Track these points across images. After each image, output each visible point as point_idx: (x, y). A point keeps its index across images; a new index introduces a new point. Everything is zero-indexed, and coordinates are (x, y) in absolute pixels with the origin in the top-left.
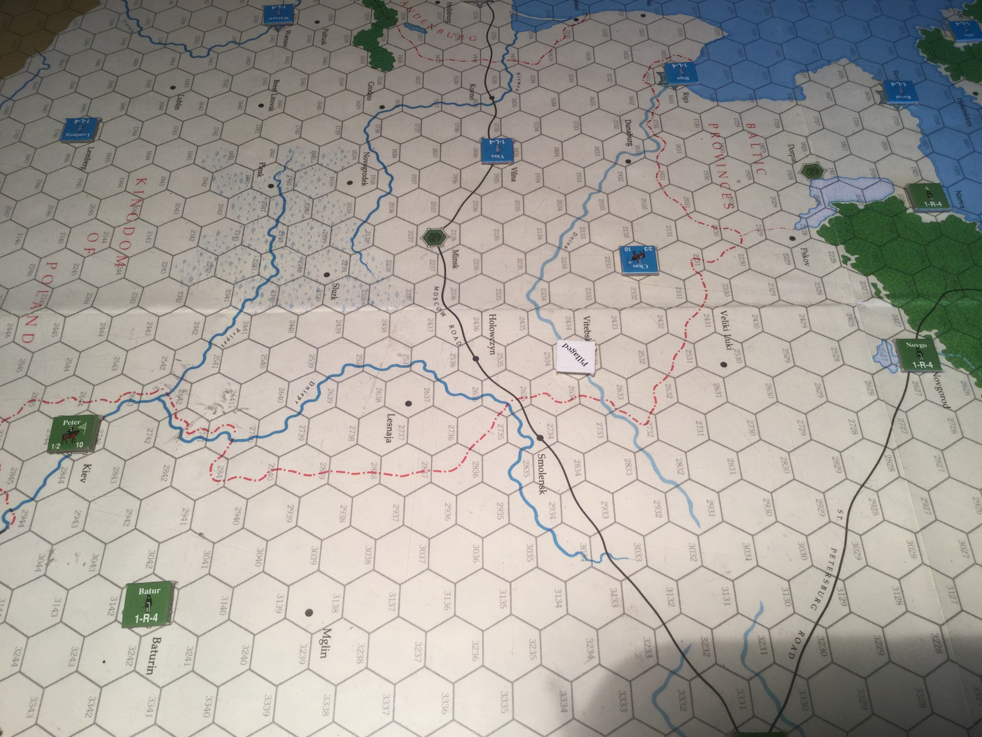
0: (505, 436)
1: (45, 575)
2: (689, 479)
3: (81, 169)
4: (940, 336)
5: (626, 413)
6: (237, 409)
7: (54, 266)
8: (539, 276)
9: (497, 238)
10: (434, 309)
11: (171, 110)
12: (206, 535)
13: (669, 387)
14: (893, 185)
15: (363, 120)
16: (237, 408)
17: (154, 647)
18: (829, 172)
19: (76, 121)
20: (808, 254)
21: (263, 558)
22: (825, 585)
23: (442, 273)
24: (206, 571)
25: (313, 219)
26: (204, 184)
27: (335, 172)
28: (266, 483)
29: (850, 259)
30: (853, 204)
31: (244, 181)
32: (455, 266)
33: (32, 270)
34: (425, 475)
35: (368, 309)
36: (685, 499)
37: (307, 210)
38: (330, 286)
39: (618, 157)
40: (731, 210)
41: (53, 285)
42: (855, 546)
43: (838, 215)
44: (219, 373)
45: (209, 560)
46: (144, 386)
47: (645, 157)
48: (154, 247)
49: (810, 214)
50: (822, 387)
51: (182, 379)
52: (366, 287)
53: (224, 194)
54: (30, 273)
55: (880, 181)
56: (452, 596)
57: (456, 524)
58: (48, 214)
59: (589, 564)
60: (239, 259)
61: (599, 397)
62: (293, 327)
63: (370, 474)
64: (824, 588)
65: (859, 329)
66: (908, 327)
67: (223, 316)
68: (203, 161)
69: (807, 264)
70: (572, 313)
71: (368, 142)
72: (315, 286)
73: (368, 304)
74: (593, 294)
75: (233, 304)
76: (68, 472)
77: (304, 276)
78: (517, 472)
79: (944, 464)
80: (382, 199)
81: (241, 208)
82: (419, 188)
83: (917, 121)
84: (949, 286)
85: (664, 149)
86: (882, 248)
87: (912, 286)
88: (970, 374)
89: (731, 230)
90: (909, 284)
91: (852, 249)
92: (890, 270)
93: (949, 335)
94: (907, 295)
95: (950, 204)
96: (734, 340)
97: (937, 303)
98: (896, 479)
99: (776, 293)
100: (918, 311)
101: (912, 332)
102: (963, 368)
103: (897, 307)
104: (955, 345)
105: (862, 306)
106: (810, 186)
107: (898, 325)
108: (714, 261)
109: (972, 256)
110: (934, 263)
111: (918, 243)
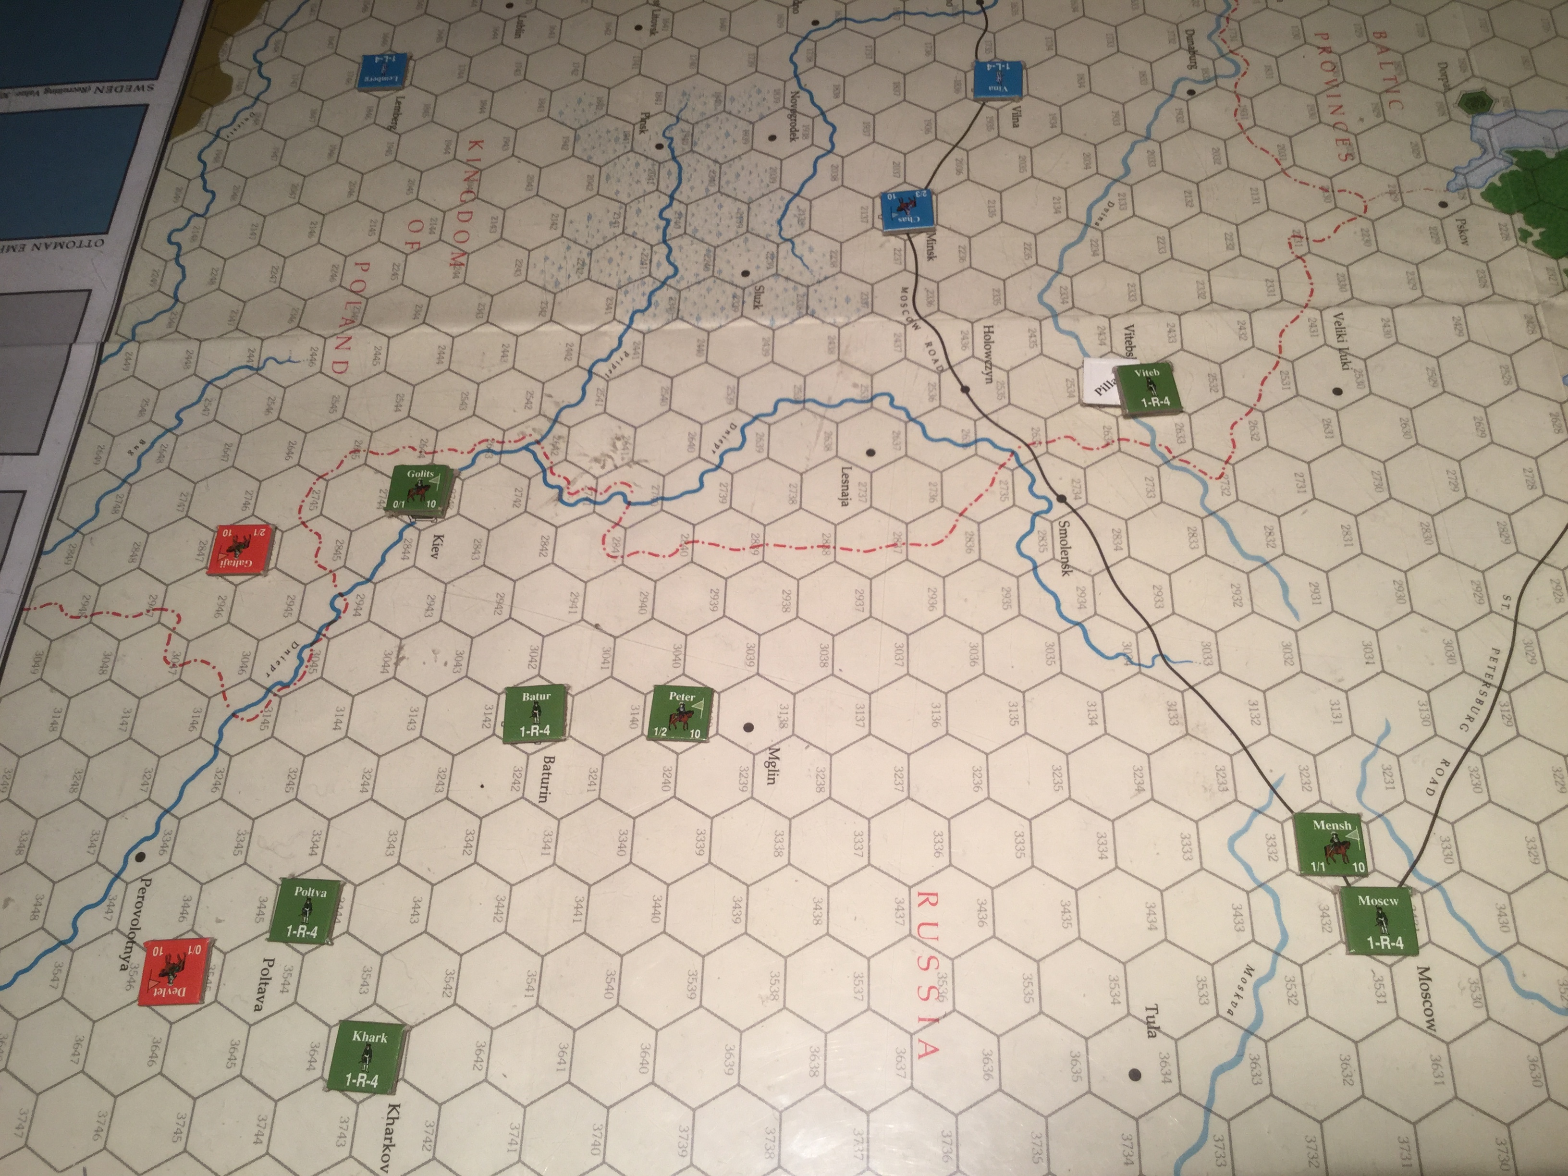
0: (1011, 495)
1: (394, 678)
2: (1284, 554)
3: (391, 129)
5: (1188, 463)
6: (633, 462)
7: (365, 267)
8: (1056, 268)
9: (992, 214)
10: (903, 319)
11: (510, 39)
12: (603, 627)
13: (1253, 426)
15: (788, 44)
16: (632, 460)
17: (546, 768)
18: (1501, 103)
19: (377, 59)
20: (1466, 227)
21: (682, 657)
22: (1482, 698)
23: (911, 266)
24: (608, 673)
25: (722, 194)
26: (564, 146)
27: (751, 123)
28: (679, 560)
29: (1531, 235)
30: (1538, 151)
31: (621, 140)
32: (931, 257)
33: (336, 272)
34: (898, 549)
35: (807, 321)
36: (1277, 581)
37: (712, 180)
38: (752, 290)
39: (1175, 87)
40: (1350, 163)
41: (367, 293)
42: (1527, 645)
43: (1515, 168)
44: (605, 412)
45: (610, 660)
46: (504, 431)
47: (1217, 86)
48: (501, 238)
49: (1472, 166)
50: (1485, 422)
51: (555, 421)
52: (802, 290)
53: (594, 161)
54: (333, 278)
56: (943, 710)
57: (945, 615)
58: (350, 193)
59: (1136, 669)
60: (622, 254)
61: (1148, 441)
62: (703, 348)
63: (821, 549)
64: (1481, 702)
65: (1543, 338)
67: (605, 333)
68: (561, 113)
69: (1465, 242)
70: (1107, 320)
71: (796, 76)
72: (730, 289)
73: (807, 314)
74: (1138, 292)
75: (617, 317)
76: (414, 544)
77: (713, 276)
78: (1030, 546)
80: (820, 161)
81: (619, 181)
82: (874, 141)
85: (1246, 72)
89: (1350, 192)
91: (1536, 219)
96: (1353, 356)
99: (1418, 285)
105: (1549, 303)
106: (1472, 126)
108: (1324, 239)
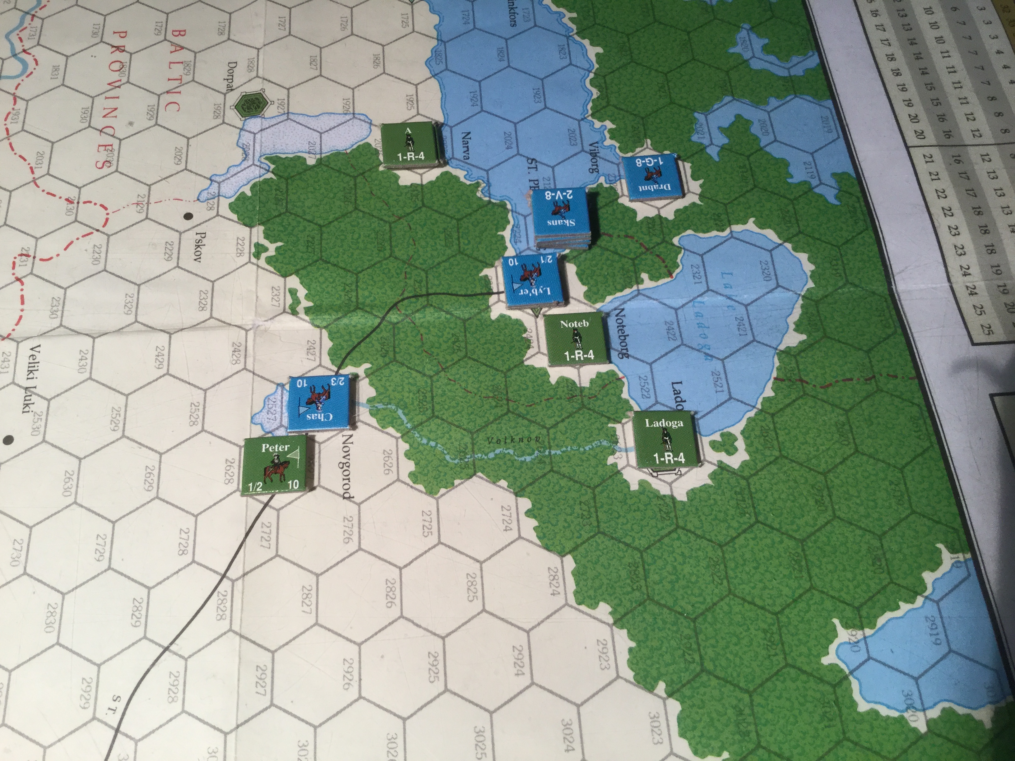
18: (276, 105)
20: (205, 241)
29: (266, 250)
40: (106, 170)
43: (270, 175)
49: (228, 174)
50: (156, 472)
65: (245, 369)
66: (327, 361)
69: (198, 259)
79: (314, 600)
83: (435, 19)
84: (410, 289)
85: (32, 73)
86: (324, 229)
87: (352, 290)
88: (402, 437)
89: (95, 204)
90: (348, 288)
91: (275, 232)
92: (324, 265)
93: (386, 372)
94: (340, 307)
95: (448, 154)
96: (39, 395)
97: (383, 319)
98: (225, 633)
99: (134, 310)
100: (350, 333)
101: (330, 370)
102: (393, 427)
103: (318, 327)
104: (390, 389)
105: (262, 328)
106: (241, 129)
107: (312, 358)
108: (51, 258)
109: (458, 239)
110: (397, 253)
111: (382, 220)
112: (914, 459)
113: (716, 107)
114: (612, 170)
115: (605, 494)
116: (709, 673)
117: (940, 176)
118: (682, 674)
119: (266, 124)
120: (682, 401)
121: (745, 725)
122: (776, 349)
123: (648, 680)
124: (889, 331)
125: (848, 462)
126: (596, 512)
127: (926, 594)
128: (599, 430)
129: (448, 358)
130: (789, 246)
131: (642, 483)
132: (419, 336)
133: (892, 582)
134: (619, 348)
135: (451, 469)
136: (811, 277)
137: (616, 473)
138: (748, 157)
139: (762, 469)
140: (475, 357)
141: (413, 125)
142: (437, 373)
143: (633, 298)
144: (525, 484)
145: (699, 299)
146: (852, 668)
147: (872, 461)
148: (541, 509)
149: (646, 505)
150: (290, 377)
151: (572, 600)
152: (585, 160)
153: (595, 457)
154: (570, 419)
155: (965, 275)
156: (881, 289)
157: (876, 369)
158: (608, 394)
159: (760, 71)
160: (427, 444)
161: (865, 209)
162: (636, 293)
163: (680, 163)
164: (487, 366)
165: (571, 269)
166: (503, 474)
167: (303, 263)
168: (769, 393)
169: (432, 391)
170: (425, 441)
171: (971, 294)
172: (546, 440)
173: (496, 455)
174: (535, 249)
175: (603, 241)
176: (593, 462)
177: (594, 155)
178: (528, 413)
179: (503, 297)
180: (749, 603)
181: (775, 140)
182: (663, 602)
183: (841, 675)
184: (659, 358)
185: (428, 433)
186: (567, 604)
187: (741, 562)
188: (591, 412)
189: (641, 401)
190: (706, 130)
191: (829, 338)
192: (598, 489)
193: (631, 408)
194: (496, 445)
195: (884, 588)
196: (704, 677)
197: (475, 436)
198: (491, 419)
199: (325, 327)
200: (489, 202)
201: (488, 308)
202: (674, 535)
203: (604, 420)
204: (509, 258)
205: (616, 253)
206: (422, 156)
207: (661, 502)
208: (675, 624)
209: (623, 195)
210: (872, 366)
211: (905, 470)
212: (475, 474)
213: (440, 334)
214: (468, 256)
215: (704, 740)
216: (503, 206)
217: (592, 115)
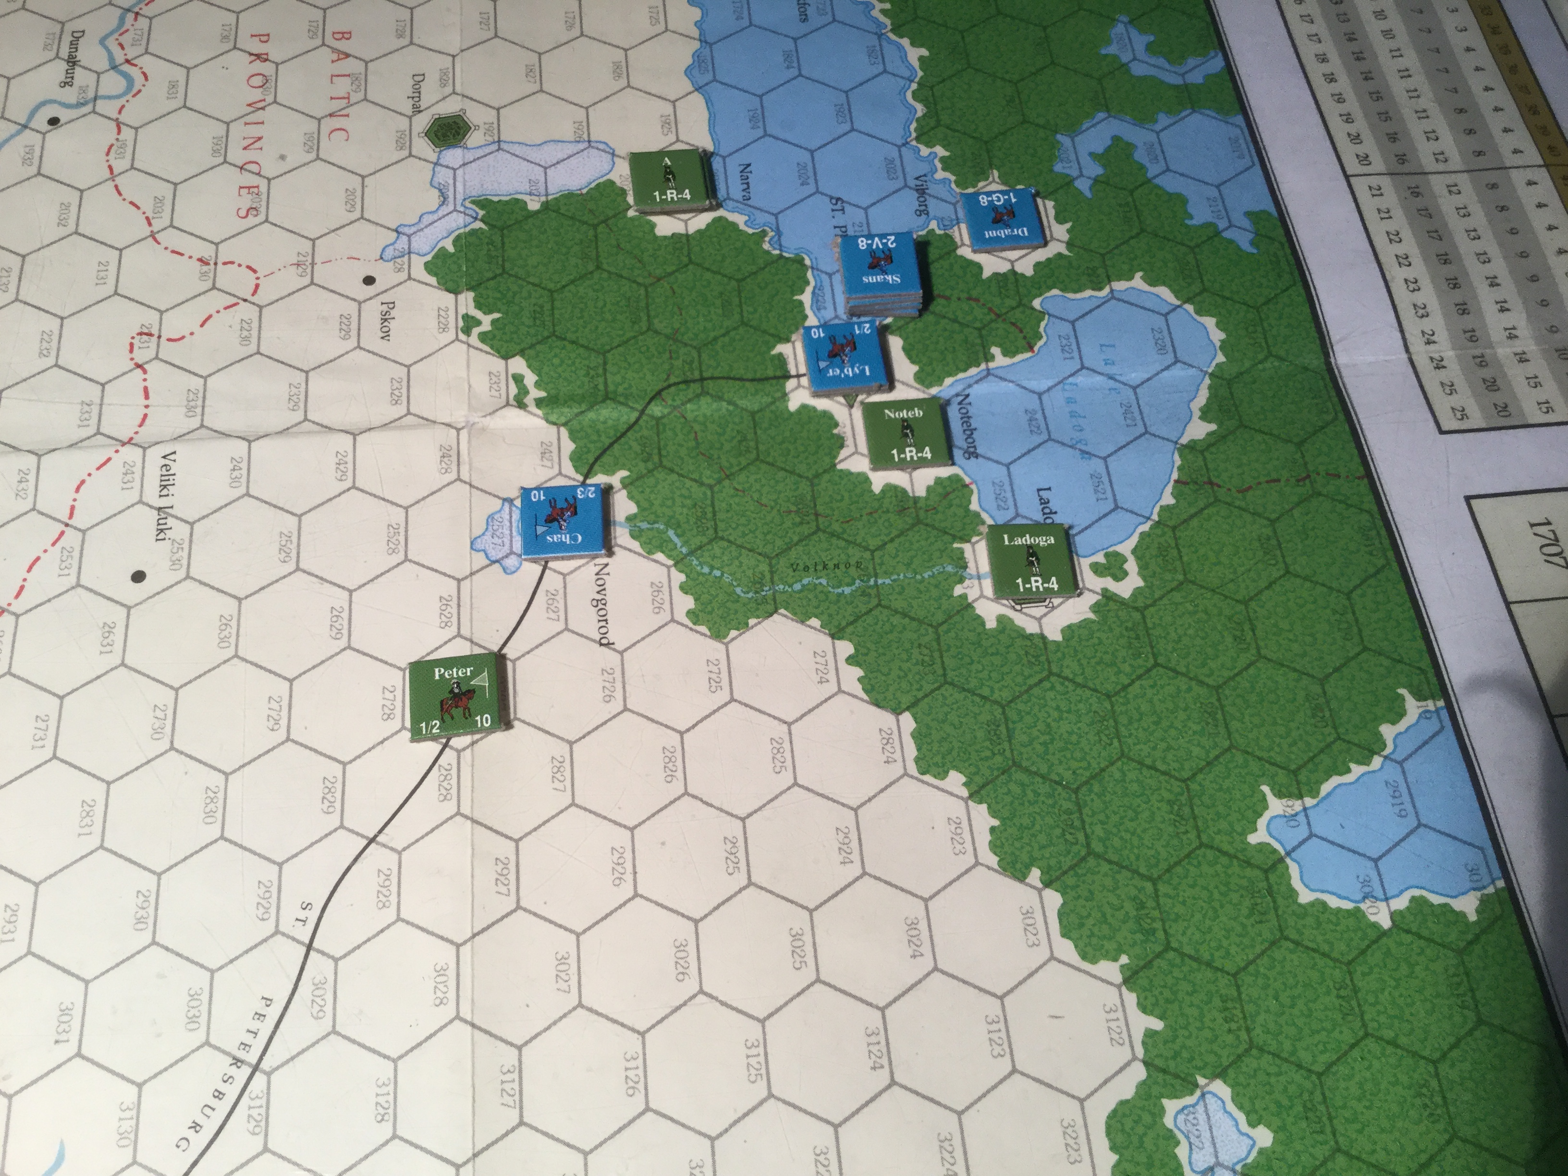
4: (631, 483)
14: (613, 154)
20: (393, 313)
22: (223, 1087)
29: (479, 323)
30: (517, 200)
40: (252, 220)
42: (317, 986)
43: (478, 225)
47: (94, 111)
49: (420, 225)
50: (345, 615)
55: (590, 146)
64: (220, 1095)
65: (459, 479)
66: (568, 468)
69: (386, 336)
79: (568, 774)
83: (696, 13)
84: (677, 373)
85: (140, 91)
86: (555, 295)
87: (598, 375)
88: (675, 565)
89: (240, 265)
90: (592, 373)
91: (491, 300)
92: (559, 343)
93: (651, 481)
94: (583, 397)
95: (722, 193)
96: (177, 518)
97: (642, 412)
98: (451, 818)
99: (302, 405)
100: (598, 432)
101: (574, 479)
102: (663, 552)
103: (554, 424)
104: (657, 503)
105: (480, 425)
106: (436, 164)
107: (549, 464)
108: (183, 337)
109: (740, 305)
110: (657, 324)
111: (635, 282)
112: (1363, 582)
113: (1084, 127)
114: (947, 211)
115: (952, 634)
116: (1098, 856)
117: (1391, 214)
118: (1062, 859)
119: (470, 156)
120: (1051, 513)
121: (1149, 921)
122: (1176, 443)
123: (1018, 866)
124: (1329, 418)
125: (1277, 588)
126: (941, 657)
127: (1385, 753)
128: (942, 551)
129: (733, 461)
130: (1189, 308)
131: (1002, 619)
132: (693, 435)
133: (1339, 738)
134: (965, 446)
135: (744, 605)
136: (1221, 348)
137: (965, 606)
138: (1132, 192)
139: (1161, 598)
140: (770, 460)
141: (672, 154)
142: (719, 482)
143: (981, 379)
144: (844, 623)
145: (1071, 380)
146: (1289, 848)
147: (1308, 584)
148: (866, 654)
149: (1007, 647)
150: (522, 488)
151: (913, 769)
152: (910, 199)
153: (936, 586)
154: (902, 539)
155: (1428, 343)
156: (1316, 363)
157: (1311, 468)
158: (951, 506)
159: (1145, 78)
160: (710, 573)
161: (1291, 258)
162: (985, 373)
163: (1039, 201)
164: (786, 471)
165: (895, 343)
166: (815, 611)
167: (529, 341)
168: (1168, 499)
169: (713, 505)
170: (706, 570)
171: (1438, 368)
172: (871, 567)
173: (803, 586)
174: (844, 317)
175: (938, 306)
176: (935, 593)
177: (921, 191)
178: (844, 531)
179: (804, 381)
180: (1150, 768)
181: (1168, 170)
182: (1034, 769)
183: (1275, 857)
184: (1019, 458)
185: (709, 560)
186: (906, 774)
187: (1136, 716)
188: (929, 529)
189: (995, 513)
190: (1073, 157)
191: (1246, 427)
192: (944, 627)
193: (983, 523)
194: (803, 574)
195: (1329, 746)
196: (1091, 862)
197: (774, 562)
198: (796, 539)
199: (565, 425)
200: (781, 256)
201: (785, 395)
202: (1046, 684)
203: (947, 538)
204: (810, 328)
205: (955, 321)
206: (687, 195)
207: (1029, 643)
208: (1050, 796)
209: (963, 244)
210: (1306, 464)
211: (1354, 595)
212: (776, 611)
213: (719, 430)
214: (755, 329)
215: (1094, 941)
216: (800, 261)
217: (917, 139)
